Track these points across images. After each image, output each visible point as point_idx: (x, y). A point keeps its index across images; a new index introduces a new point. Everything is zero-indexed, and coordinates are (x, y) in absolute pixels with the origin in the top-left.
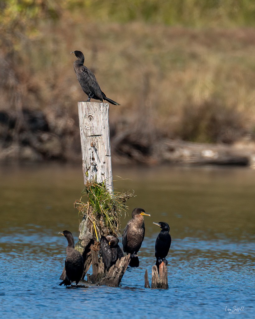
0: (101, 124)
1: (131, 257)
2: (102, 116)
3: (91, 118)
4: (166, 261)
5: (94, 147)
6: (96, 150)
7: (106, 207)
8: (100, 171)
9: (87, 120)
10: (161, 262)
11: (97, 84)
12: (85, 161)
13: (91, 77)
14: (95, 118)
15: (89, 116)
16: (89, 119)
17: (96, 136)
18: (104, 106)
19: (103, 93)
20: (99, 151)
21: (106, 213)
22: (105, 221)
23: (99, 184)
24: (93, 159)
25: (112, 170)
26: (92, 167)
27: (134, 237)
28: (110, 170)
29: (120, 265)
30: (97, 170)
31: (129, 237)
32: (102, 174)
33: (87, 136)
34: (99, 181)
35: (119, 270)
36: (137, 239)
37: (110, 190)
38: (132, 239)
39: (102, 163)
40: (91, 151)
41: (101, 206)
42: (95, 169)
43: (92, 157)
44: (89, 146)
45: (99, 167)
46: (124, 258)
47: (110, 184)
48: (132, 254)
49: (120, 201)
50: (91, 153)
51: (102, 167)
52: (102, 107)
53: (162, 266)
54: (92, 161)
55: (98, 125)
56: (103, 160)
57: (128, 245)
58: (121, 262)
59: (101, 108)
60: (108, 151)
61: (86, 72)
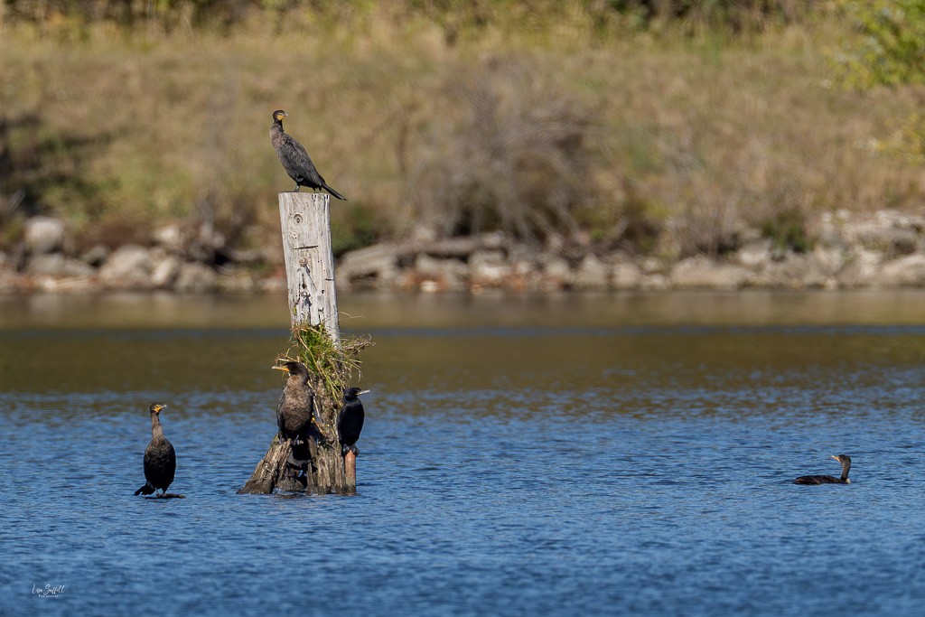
0: (316, 229)
1: (291, 445)
2: (317, 215)
3: (298, 218)
4: (356, 449)
5: (305, 265)
6: (308, 271)
7: (326, 365)
8: (315, 307)
9: (292, 223)
10: (347, 452)
11: (310, 162)
12: (292, 290)
13: (299, 151)
14: (306, 219)
15: (296, 215)
16: (295, 221)
17: (307, 248)
18: (320, 197)
19: (320, 177)
20: (314, 273)
21: (325, 373)
22: (325, 385)
23: (314, 328)
24: (304, 286)
25: (337, 304)
26: (302, 298)
27: (293, 413)
28: (333, 303)
29: (274, 458)
30: (310, 305)
31: (287, 414)
32: (319, 310)
33: (293, 249)
34: (315, 322)
35: (270, 467)
36: (299, 415)
37: (334, 337)
38: (291, 416)
39: (319, 293)
40: (300, 273)
41: (318, 363)
42: (308, 302)
43: (302, 283)
44: (297, 266)
45: (313, 300)
46: (280, 447)
47: (333, 326)
48: (293, 439)
49: (348, 354)
50: (301, 277)
51: (319, 298)
52: (317, 199)
53: (350, 457)
54: (302, 290)
55: (310, 229)
56: (320, 288)
57: (286, 426)
58: (276, 454)
59: (316, 202)
60: (328, 273)
61: (291, 144)
